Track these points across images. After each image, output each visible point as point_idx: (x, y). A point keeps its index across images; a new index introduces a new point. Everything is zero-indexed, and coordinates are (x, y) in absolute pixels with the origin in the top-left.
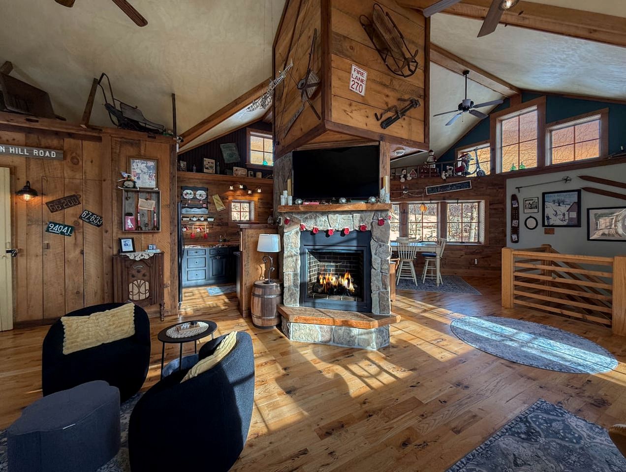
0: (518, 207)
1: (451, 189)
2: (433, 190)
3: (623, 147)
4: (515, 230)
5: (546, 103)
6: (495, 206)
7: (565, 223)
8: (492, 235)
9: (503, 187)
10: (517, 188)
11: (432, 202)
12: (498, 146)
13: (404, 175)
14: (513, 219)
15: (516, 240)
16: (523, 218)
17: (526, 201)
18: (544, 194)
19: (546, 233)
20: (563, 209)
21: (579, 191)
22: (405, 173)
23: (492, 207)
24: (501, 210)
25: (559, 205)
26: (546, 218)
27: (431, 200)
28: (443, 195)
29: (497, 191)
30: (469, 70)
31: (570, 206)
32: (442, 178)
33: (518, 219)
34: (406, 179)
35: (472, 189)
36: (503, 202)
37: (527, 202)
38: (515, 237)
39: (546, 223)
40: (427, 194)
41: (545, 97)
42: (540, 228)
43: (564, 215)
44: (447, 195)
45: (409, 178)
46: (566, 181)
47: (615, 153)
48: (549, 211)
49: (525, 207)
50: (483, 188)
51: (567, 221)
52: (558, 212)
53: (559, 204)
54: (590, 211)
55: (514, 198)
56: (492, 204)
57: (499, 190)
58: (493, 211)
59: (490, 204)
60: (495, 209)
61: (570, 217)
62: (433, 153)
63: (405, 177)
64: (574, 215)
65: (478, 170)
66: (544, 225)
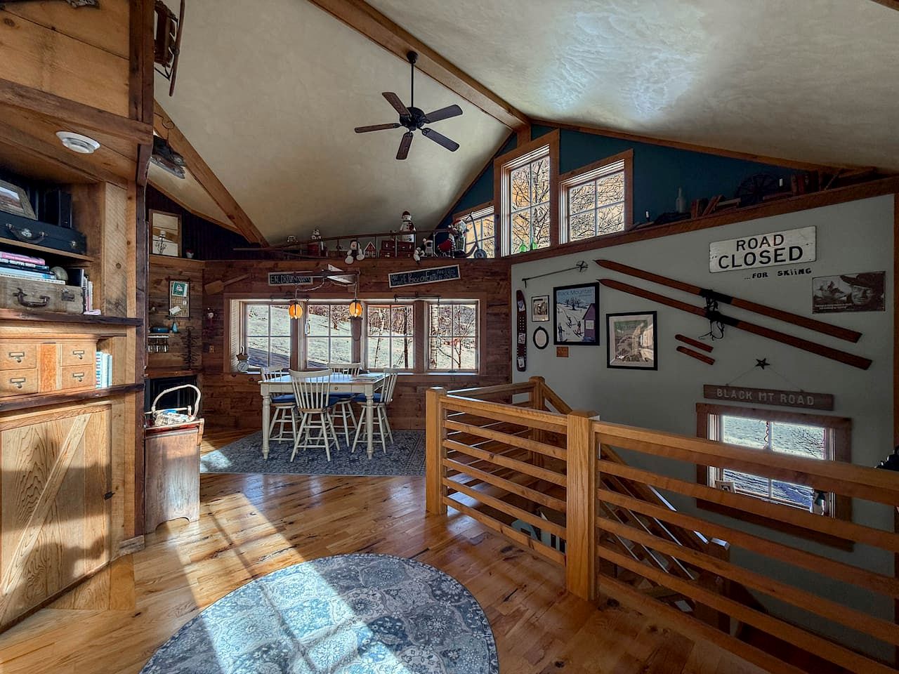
0: (525, 311)
1: (429, 278)
2: (399, 279)
3: (649, 214)
4: (522, 350)
5: (560, 140)
6: (496, 310)
7: (580, 339)
8: (491, 358)
9: (507, 277)
10: (523, 280)
11: (399, 300)
12: (505, 211)
13: (353, 251)
14: (519, 331)
15: (523, 366)
16: (530, 330)
17: (534, 300)
18: (555, 289)
19: (559, 355)
20: (579, 314)
21: (596, 285)
22: (355, 248)
23: (490, 312)
24: (503, 316)
25: (574, 309)
26: (558, 331)
27: (396, 297)
28: (415, 289)
29: (499, 284)
30: (416, 51)
31: (586, 310)
32: (414, 260)
33: (525, 332)
34: (355, 259)
35: (461, 279)
36: (507, 303)
37: (536, 303)
38: (521, 360)
39: (558, 340)
40: (391, 287)
41: (557, 131)
42: (552, 348)
43: (579, 325)
44: (423, 289)
45: (361, 257)
46: (582, 268)
47: (638, 223)
48: (562, 320)
49: (533, 313)
50: (477, 278)
51: (583, 335)
52: (572, 321)
53: (573, 306)
54: (610, 318)
55: (520, 296)
56: (492, 305)
57: (501, 283)
58: (493, 318)
59: (489, 306)
60: (495, 315)
61: (587, 328)
62: (409, 218)
63: (355, 254)
64: (590, 325)
65: (476, 249)
66: (556, 343)
